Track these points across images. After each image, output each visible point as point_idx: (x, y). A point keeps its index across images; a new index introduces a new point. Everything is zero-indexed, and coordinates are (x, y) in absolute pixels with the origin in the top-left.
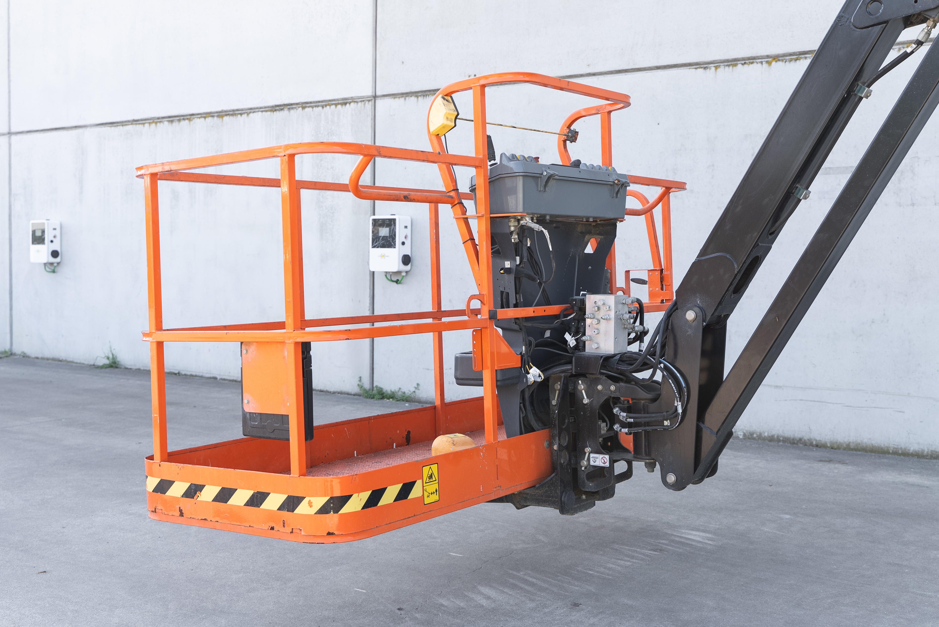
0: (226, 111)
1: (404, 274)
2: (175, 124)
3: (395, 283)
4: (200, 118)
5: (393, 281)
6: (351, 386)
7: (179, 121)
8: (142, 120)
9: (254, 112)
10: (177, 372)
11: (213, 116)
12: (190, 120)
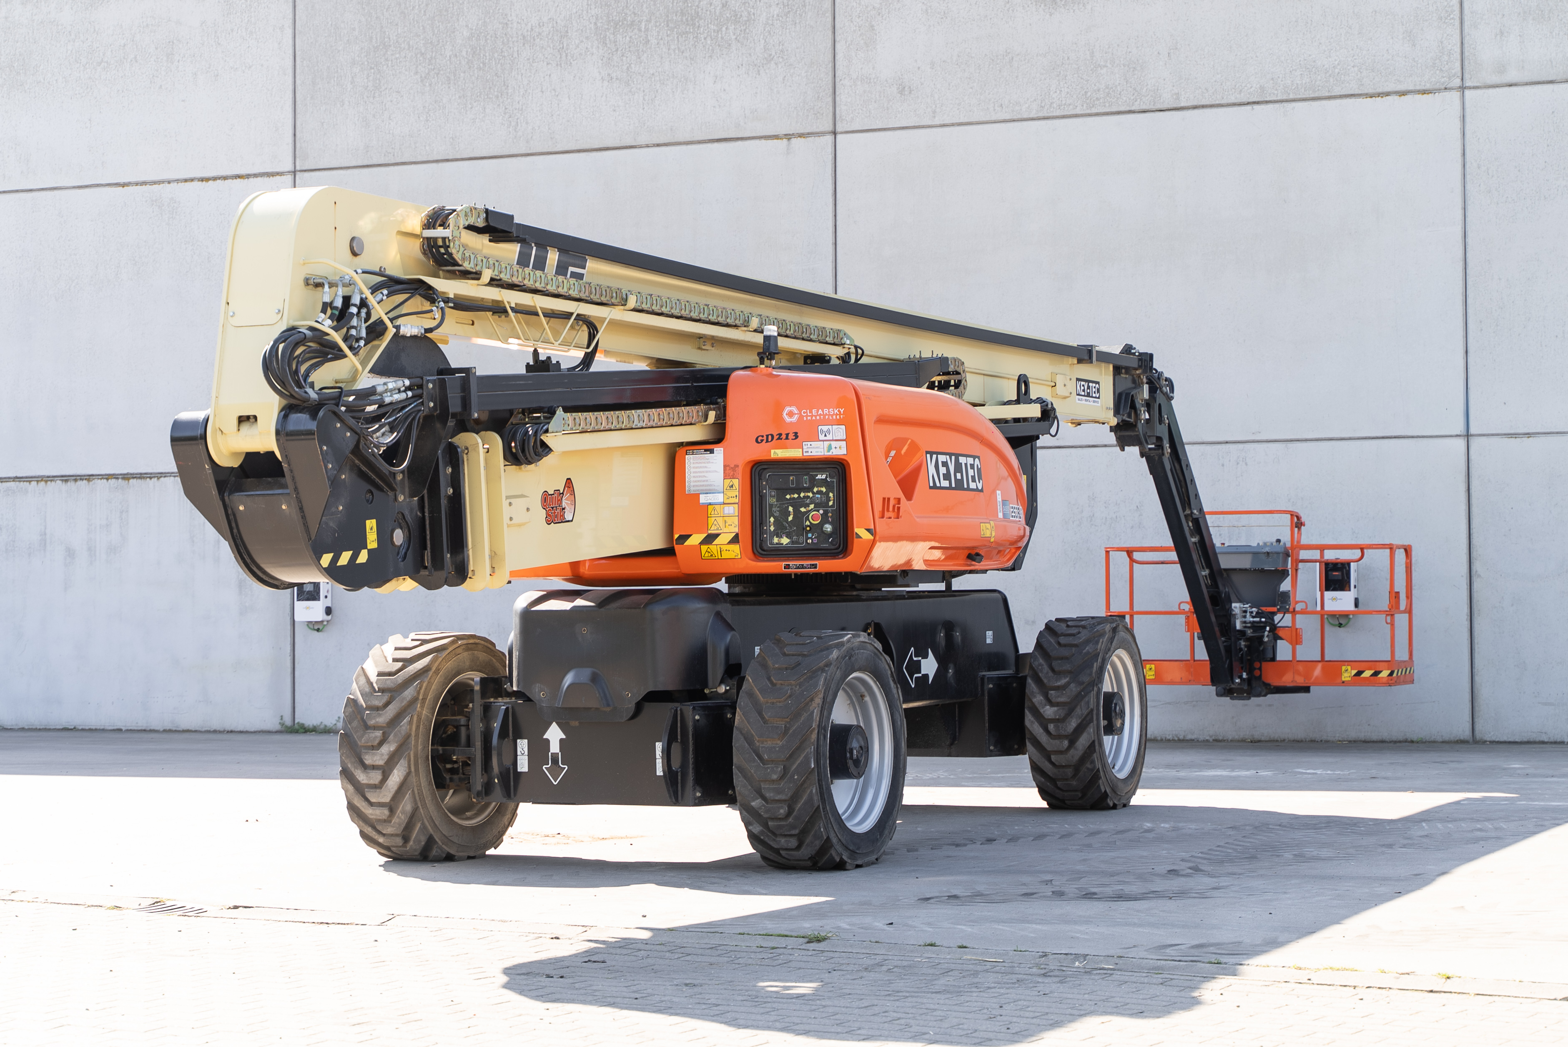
0: (131, 474)
1: (325, 623)
2: (71, 484)
3: (316, 632)
4: (101, 479)
5: (315, 630)
6: (272, 723)
7: (76, 480)
8: (26, 477)
9: (165, 477)
10: (72, 727)
11: (118, 478)
12: (89, 480)
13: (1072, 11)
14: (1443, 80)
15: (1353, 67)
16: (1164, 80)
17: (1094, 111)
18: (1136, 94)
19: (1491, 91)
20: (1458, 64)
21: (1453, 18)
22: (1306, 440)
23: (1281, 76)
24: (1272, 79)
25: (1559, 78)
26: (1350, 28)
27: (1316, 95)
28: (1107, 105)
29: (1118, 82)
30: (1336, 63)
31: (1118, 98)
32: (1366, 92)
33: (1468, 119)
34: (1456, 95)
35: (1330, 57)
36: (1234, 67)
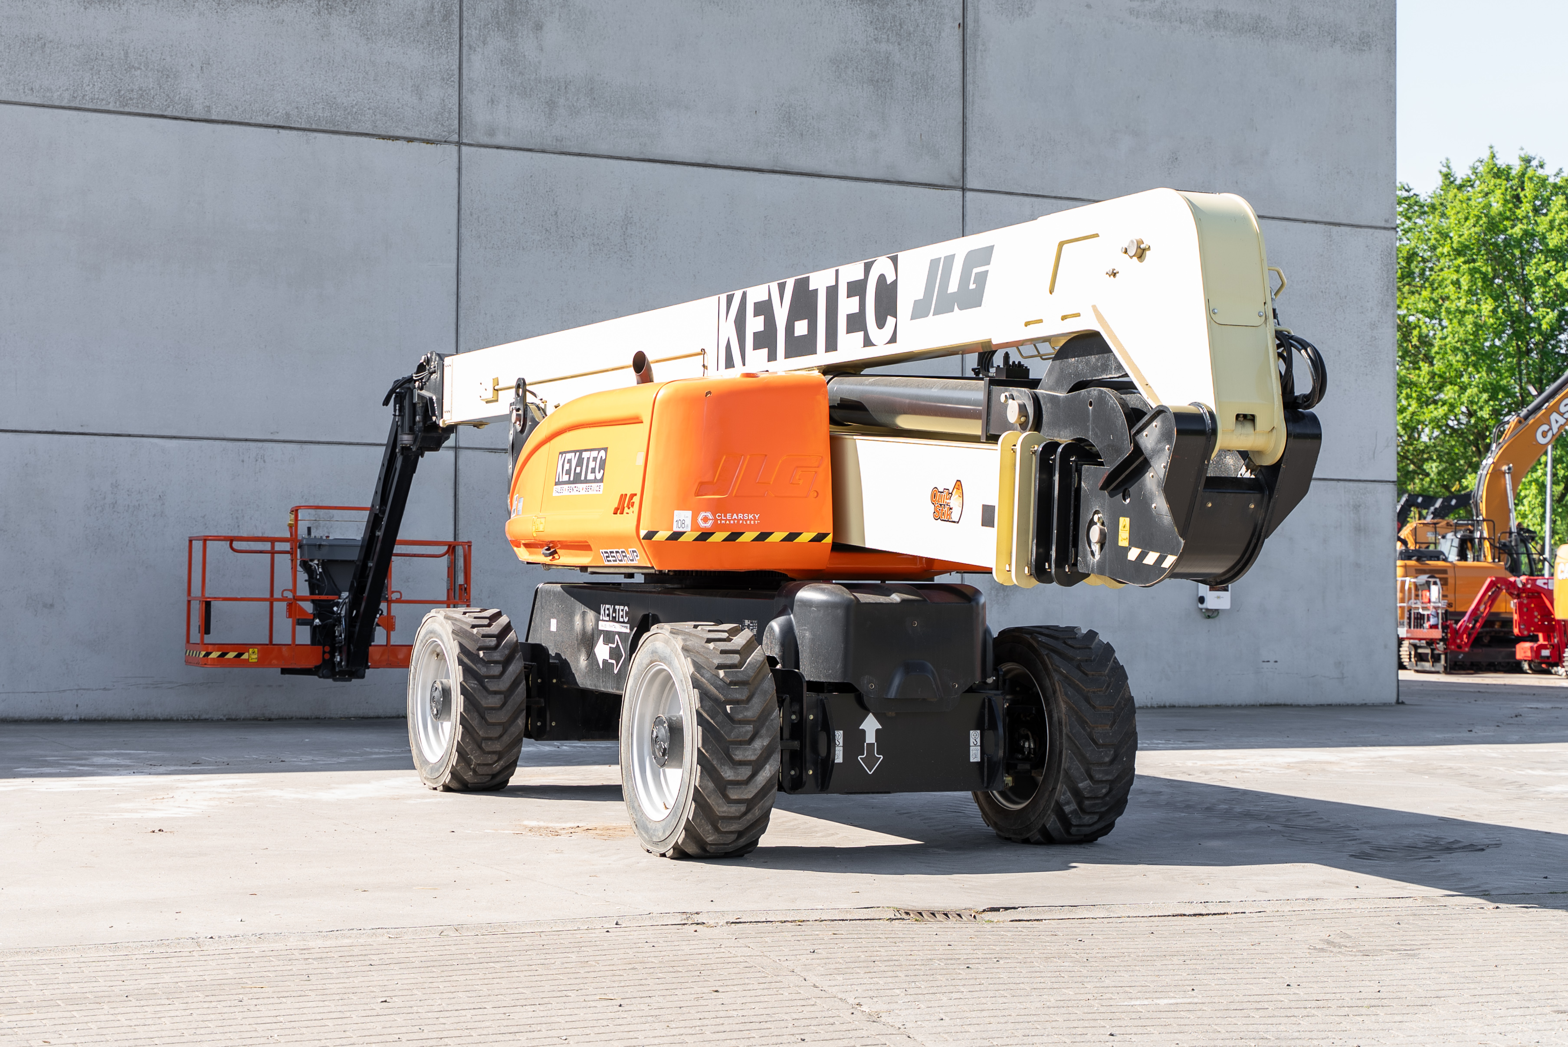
13: (107, 9)
14: (444, 134)
15: (369, 109)
16: (197, 91)
17: (127, 109)
18: (169, 101)
19: (483, 150)
20: (456, 122)
21: (453, 81)
22: (319, 443)
23: (305, 106)
24: (297, 108)
25: (537, 148)
26: (367, 73)
27: (336, 129)
28: (140, 106)
29: (151, 85)
30: (354, 103)
31: (151, 101)
32: (379, 133)
33: (464, 172)
34: (455, 148)
35: (349, 96)
36: (263, 90)
